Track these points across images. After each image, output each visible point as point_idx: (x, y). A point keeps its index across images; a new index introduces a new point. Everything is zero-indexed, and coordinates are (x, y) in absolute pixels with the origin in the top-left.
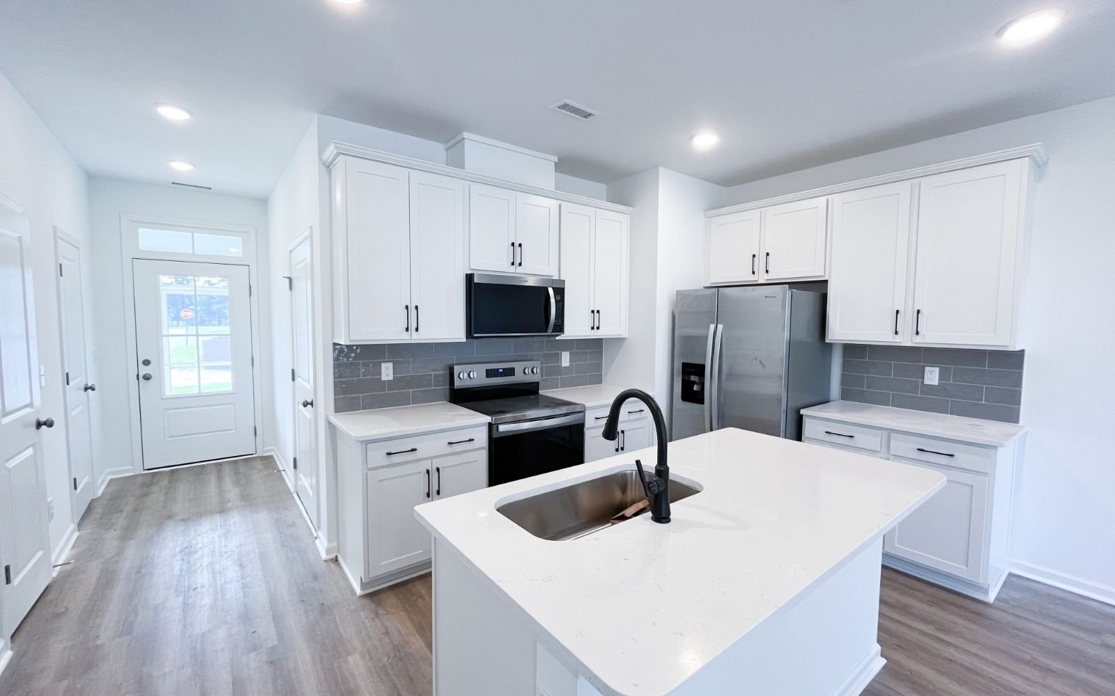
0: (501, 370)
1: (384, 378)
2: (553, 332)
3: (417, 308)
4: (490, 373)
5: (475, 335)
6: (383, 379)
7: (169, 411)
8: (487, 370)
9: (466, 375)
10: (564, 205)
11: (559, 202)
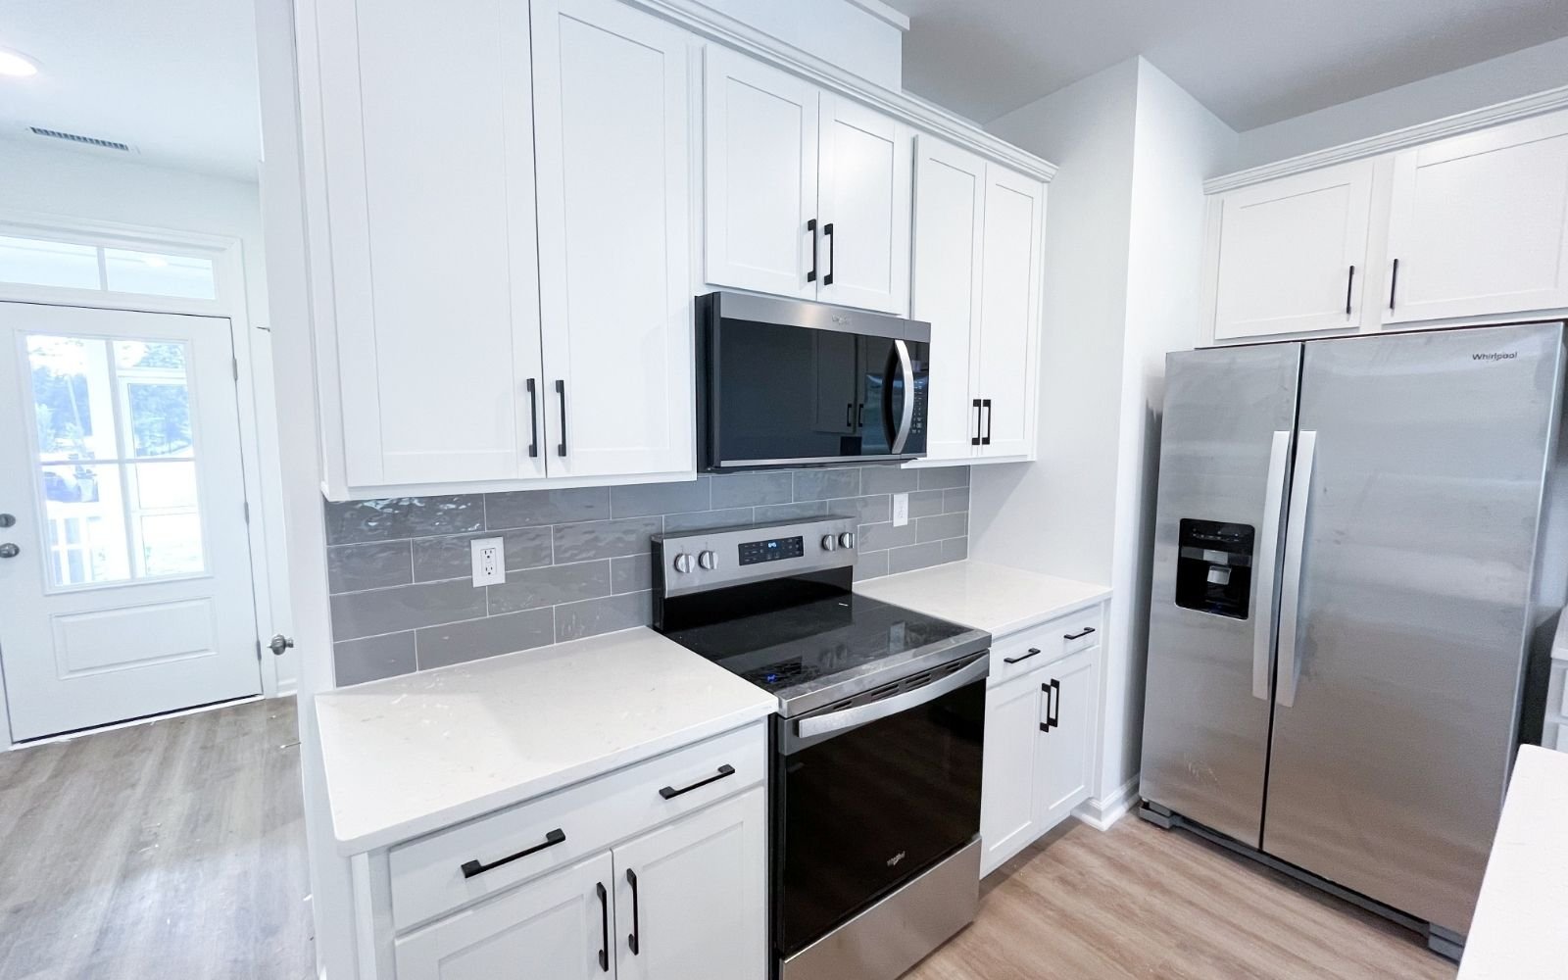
0: (774, 545)
1: (480, 580)
2: (903, 452)
3: (560, 386)
4: (750, 553)
5: (724, 464)
6: (476, 584)
7: (65, 620)
8: (741, 546)
9: (693, 562)
10: (924, 140)
11: (914, 132)
